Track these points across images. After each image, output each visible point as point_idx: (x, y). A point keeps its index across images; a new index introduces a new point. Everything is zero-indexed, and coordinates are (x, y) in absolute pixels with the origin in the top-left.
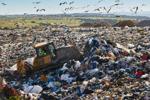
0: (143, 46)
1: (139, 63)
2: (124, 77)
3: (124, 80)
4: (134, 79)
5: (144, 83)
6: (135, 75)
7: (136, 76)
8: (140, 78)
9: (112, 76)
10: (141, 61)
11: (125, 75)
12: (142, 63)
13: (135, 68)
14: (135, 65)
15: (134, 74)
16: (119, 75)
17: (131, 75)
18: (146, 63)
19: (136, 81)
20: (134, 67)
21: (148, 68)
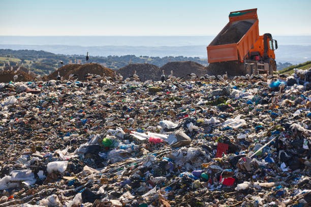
0: (199, 125)
1: (224, 159)
2: (194, 189)
3: (200, 194)
4: (223, 193)
5: (250, 199)
6: (219, 185)
7: (222, 187)
8: (234, 190)
9: (168, 188)
10: (225, 156)
11: (196, 186)
12: (228, 160)
13: (214, 169)
14: (214, 164)
15: (216, 182)
16: (182, 186)
17: (209, 186)
18: (240, 160)
19: (229, 197)
20: (213, 167)
21: (246, 170)
